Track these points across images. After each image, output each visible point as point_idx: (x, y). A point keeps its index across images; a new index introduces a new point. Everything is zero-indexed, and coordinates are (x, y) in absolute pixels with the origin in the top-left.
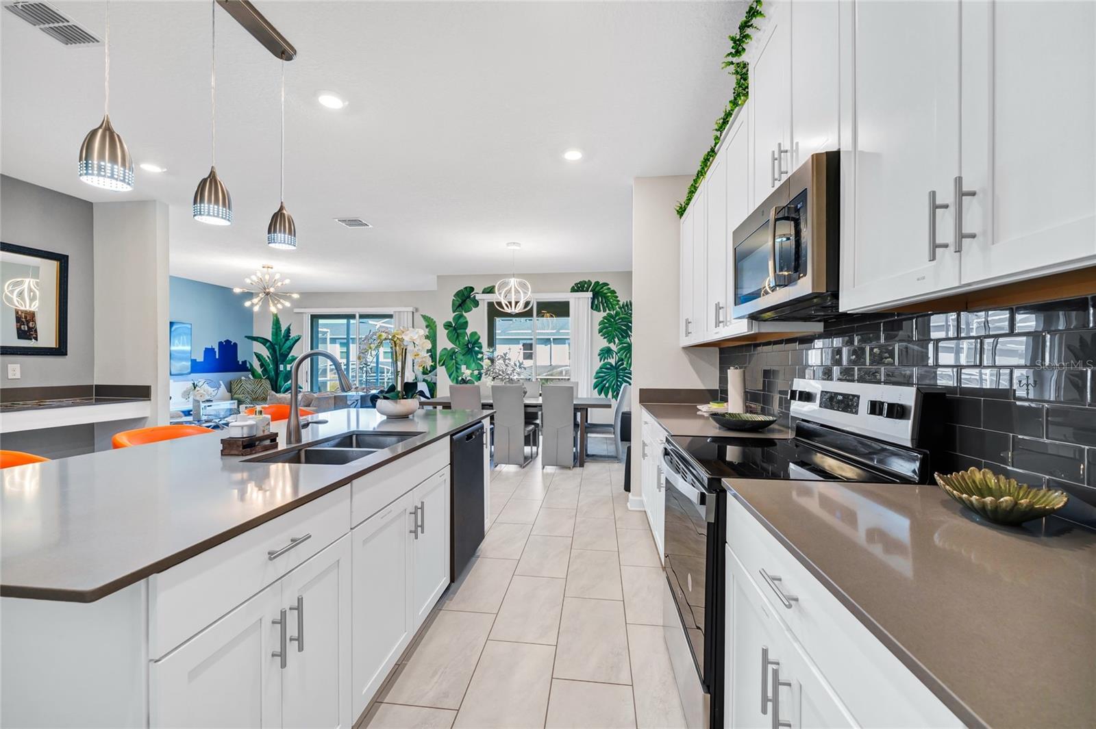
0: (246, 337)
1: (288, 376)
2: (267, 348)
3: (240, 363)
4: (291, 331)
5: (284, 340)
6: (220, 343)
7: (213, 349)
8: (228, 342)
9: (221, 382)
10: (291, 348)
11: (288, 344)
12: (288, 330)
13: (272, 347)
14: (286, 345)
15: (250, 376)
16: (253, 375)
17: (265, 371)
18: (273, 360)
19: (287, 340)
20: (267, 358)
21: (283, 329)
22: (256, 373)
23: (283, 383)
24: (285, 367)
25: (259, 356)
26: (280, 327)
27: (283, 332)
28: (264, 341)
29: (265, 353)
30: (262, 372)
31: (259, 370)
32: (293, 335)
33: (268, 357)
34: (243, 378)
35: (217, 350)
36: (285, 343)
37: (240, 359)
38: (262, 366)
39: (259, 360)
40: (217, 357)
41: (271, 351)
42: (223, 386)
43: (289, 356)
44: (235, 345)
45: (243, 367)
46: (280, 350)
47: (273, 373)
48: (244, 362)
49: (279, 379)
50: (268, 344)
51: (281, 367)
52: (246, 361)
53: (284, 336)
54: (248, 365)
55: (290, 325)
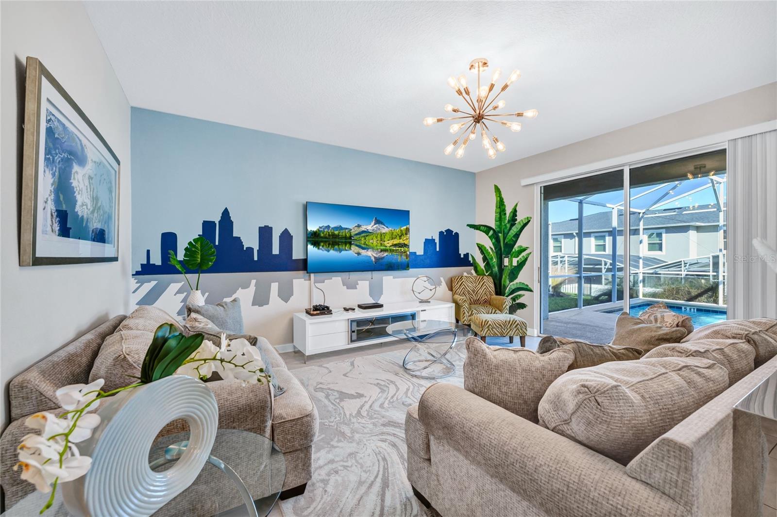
0: (468, 225)
1: (514, 273)
2: (489, 237)
3: (462, 256)
4: (517, 214)
5: (508, 226)
6: (441, 233)
7: (433, 241)
8: (449, 231)
9: (442, 279)
10: (517, 236)
11: (515, 230)
12: (515, 212)
13: (495, 237)
14: (511, 231)
15: (473, 272)
16: (476, 271)
17: (488, 265)
18: (497, 253)
19: (513, 225)
20: (490, 250)
21: (509, 211)
22: (478, 269)
23: (508, 282)
24: (511, 262)
25: (481, 248)
26: (504, 210)
27: (508, 215)
28: (487, 229)
29: (488, 243)
30: (485, 267)
31: (482, 265)
32: (520, 217)
33: (491, 249)
34: (465, 274)
35: (437, 241)
36: (510, 229)
37: (462, 252)
38: (485, 259)
39: (482, 252)
40: (438, 250)
41: (494, 240)
42: (443, 283)
43: (516, 246)
44: (457, 234)
45: (465, 261)
46: (504, 238)
47: (496, 268)
48: (467, 255)
49: (504, 277)
50: (491, 232)
51: (506, 261)
52: (468, 254)
53: (509, 221)
54: (470, 259)
55: (517, 204)
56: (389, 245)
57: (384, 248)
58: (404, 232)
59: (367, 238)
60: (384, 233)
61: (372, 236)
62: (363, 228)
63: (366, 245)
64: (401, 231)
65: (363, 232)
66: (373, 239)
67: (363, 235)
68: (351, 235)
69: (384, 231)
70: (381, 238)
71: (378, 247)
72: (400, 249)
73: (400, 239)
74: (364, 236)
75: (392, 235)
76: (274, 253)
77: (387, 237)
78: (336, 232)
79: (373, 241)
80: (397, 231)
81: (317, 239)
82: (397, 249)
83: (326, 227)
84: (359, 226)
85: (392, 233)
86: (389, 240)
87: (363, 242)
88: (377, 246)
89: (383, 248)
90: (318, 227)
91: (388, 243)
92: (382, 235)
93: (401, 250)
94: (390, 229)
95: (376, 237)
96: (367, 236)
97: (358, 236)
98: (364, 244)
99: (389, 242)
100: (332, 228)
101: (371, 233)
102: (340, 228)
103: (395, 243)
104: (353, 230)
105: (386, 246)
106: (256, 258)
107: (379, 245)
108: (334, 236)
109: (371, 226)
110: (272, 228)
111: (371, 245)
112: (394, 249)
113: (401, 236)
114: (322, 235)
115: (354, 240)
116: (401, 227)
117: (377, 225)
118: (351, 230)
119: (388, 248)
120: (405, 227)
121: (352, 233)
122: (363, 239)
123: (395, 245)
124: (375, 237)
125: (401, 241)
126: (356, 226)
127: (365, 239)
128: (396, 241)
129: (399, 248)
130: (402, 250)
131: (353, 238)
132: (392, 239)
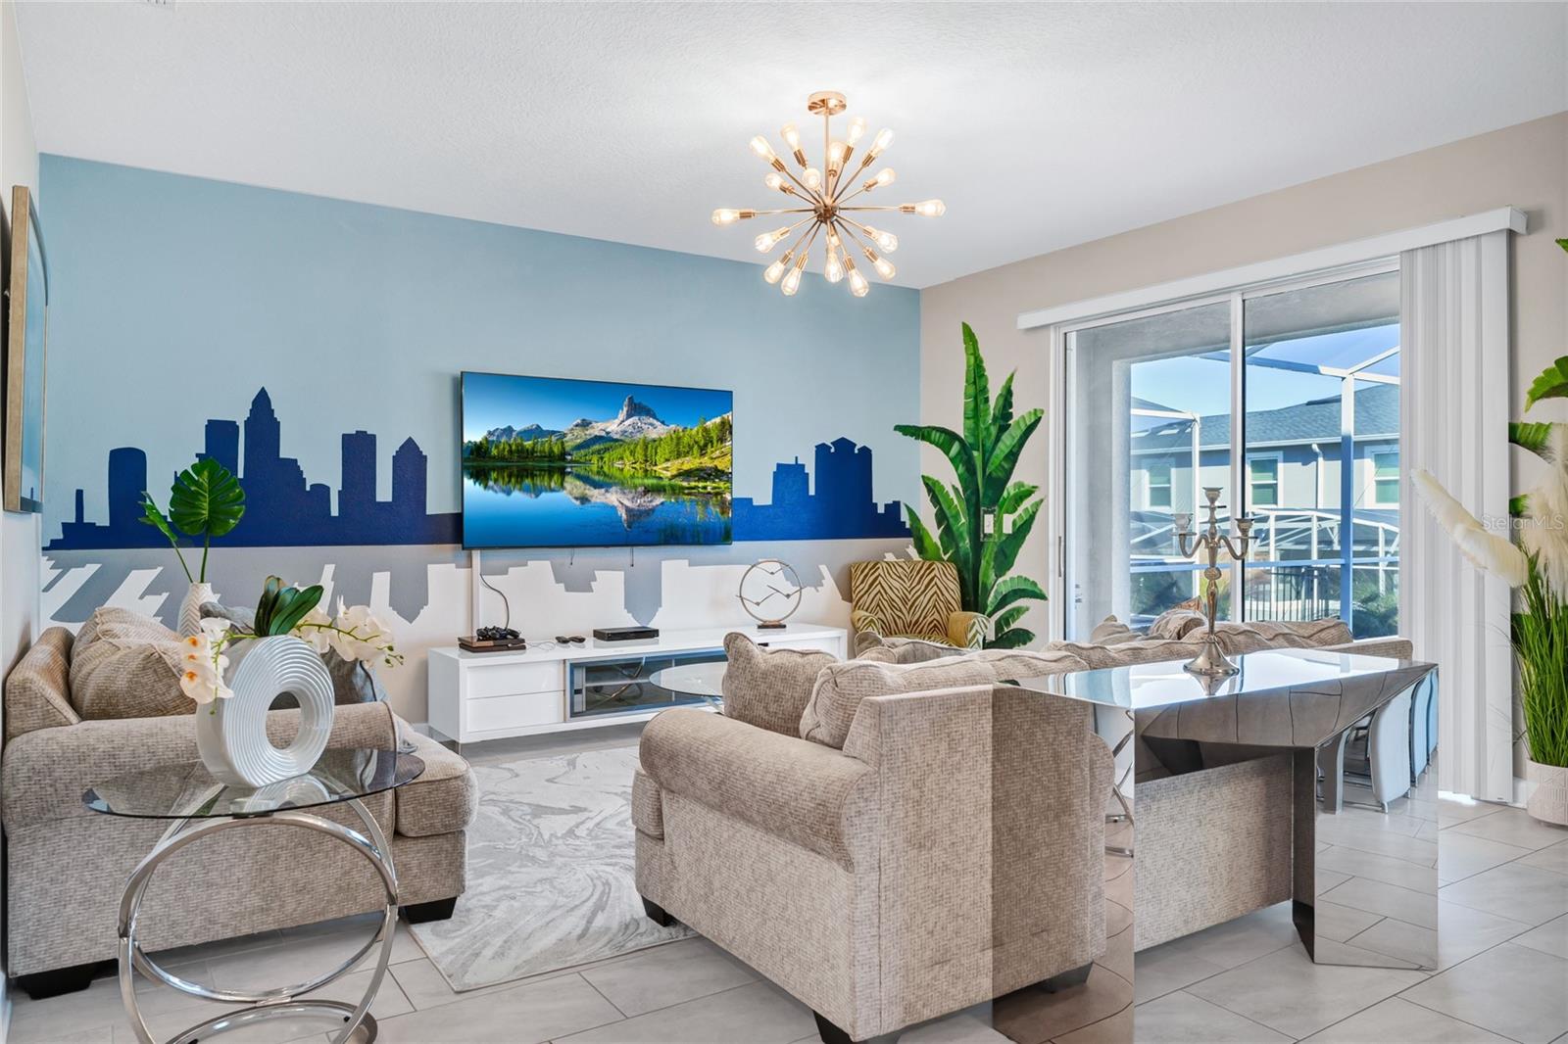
0: (898, 428)
1: (1005, 558)
2: (951, 460)
3: (881, 510)
4: (1014, 400)
5: (994, 430)
6: (821, 449)
7: (798, 469)
8: (844, 444)
9: (824, 569)
10: (1013, 456)
11: (1008, 441)
12: (1007, 395)
13: (964, 460)
14: (1000, 445)
15: (913, 552)
16: (921, 549)
17: (948, 534)
18: (968, 501)
19: (1004, 428)
20: (952, 495)
21: (994, 392)
22: (927, 543)
23: (993, 576)
24: (998, 523)
25: (932, 488)
26: (984, 390)
27: (992, 403)
28: (945, 439)
29: (949, 477)
30: (941, 538)
31: (934, 532)
32: (1020, 411)
33: (956, 490)
34: (890, 557)
35: (810, 469)
36: (998, 439)
37: (881, 498)
38: (941, 518)
39: (935, 500)
40: (812, 491)
41: (961, 469)
42: (829, 583)
43: (1010, 484)
44: (866, 453)
45: (889, 523)
46: (985, 463)
47: (967, 541)
48: (894, 508)
49: (983, 563)
50: (956, 448)
51: (988, 523)
52: (896, 505)
53: (995, 419)
54: (905, 517)
55: (1012, 376)
56: (669, 474)
57: (655, 481)
58: (714, 435)
59: (607, 455)
60: (655, 441)
61: (621, 450)
62: (597, 429)
63: (605, 475)
64: (706, 430)
65: (597, 439)
66: (622, 458)
67: (596, 447)
68: (563, 448)
69: (653, 434)
70: (646, 456)
71: (638, 481)
72: (701, 484)
73: (702, 455)
74: (598, 452)
75: (678, 444)
76: (379, 499)
77: (664, 451)
78: (525, 443)
79: (624, 465)
80: (694, 432)
81: (482, 464)
82: (693, 484)
83: (504, 430)
84: (585, 424)
85: (679, 439)
86: (667, 460)
87: (595, 468)
88: (633, 477)
89: (649, 482)
90: (485, 434)
91: (666, 469)
92: (649, 447)
93: (705, 488)
94: (673, 426)
95: (632, 453)
96: (607, 450)
97: (583, 452)
98: (598, 473)
99: (669, 464)
100: (519, 433)
101: (617, 440)
102: (536, 432)
103: (686, 467)
104: (569, 436)
105: (661, 478)
106: (335, 511)
107: (641, 473)
108: (523, 453)
109: (617, 421)
110: (374, 436)
111: (617, 474)
112: (685, 484)
113: (706, 445)
114: (494, 452)
115: (571, 461)
116: (706, 421)
117: (635, 419)
118: (565, 435)
119: (666, 482)
120: (718, 420)
121: (566, 444)
122: (595, 459)
123: (687, 474)
124: (628, 452)
125: (706, 462)
126: (577, 426)
127: (602, 458)
128: (690, 463)
129: (698, 481)
130: (709, 489)
131: (569, 458)
132: (679, 456)
